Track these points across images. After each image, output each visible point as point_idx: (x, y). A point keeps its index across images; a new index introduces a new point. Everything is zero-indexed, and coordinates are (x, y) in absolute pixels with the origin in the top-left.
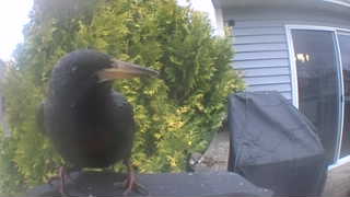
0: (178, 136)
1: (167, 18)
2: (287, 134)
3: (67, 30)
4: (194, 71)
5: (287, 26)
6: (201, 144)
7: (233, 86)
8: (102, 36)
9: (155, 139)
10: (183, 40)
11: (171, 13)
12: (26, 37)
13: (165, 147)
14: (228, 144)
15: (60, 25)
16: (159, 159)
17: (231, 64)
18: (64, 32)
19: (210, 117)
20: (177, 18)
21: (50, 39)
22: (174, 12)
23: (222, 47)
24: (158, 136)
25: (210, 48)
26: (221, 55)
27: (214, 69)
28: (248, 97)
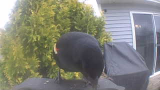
1: (73, 8)
2: (130, 61)
3: (27, 14)
5: (130, 12)
7: (105, 40)
8: (42, 16)
10: (81, 19)
11: (76, 6)
17: (103, 29)
18: (25, 16)
20: (78, 8)
21: (19, 18)
22: (77, 5)
25: (94, 22)
26: (99, 25)
27: (96, 32)
28: (113, 45)
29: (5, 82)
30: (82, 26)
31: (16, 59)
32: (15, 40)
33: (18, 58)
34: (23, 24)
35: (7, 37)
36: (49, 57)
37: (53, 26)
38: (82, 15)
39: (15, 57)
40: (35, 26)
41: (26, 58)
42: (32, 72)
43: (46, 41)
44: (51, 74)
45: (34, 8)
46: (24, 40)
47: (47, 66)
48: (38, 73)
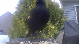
0: (53, 30)
3: (26, 7)
5: (75, 6)
6: (58, 32)
7: (65, 19)
9: (48, 31)
10: (53, 9)
13: (50, 33)
14: (64, 32)
15: (24, 7)
16: (48, 35)
17: (64, 14)
19: (60, 26)
21: (22, 10)
22: (51, 3)
23: (62, 10)
24: (49, 30)
25: (59, 11)
26: (62, 12)
27: (61, 16)
28: (68, 22)
30: (54, 13)
32: (21, 20)
33: (22, 29)
34: (25, 12)
35: (16, 18)
38: (54, 8)
39: (21, 28)
44: (39, 36)
45: (30, 5)
46: (25, 20)
47: (37, 32)
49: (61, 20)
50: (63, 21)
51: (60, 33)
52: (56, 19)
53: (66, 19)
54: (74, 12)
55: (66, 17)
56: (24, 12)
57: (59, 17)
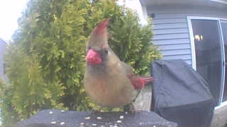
1: (110, 13)
2: (188, 88)
3: (46, 21)
4: (128, 47)
5: (188, 17)
7: (153, 56)
8: (68, 24)
10: (121, 27)
11: (113, 9)
12: (19, 25)
17: (152, 42)
18: (44, 22)
21: (35, 26)
22: (115, 8)
25: (138, 31)
27: (141, 45)
28: (163, 63)
29: (13, 117)
30: (122, 37)
31: (32, 84)
32: (31, 57)
33: (34, 83)
36: (77, 81)
37: (82, 38)
38: (122, 22)
39: (31, 81)
40: (58, 37)
41: (47, 83)
42: (53, 102)
43: (72, 59)
44: (78, 105)
46: (41, 57)
47: (72, 93)
48: (62, 104)
49: (141, 58)
50: (149, 61)
51: (140, 94)
52: (126, 56)
53: (156, 56)
54: (186, 36)
55: (159, 49)
56: (40, 35)
57: (138, 50)
